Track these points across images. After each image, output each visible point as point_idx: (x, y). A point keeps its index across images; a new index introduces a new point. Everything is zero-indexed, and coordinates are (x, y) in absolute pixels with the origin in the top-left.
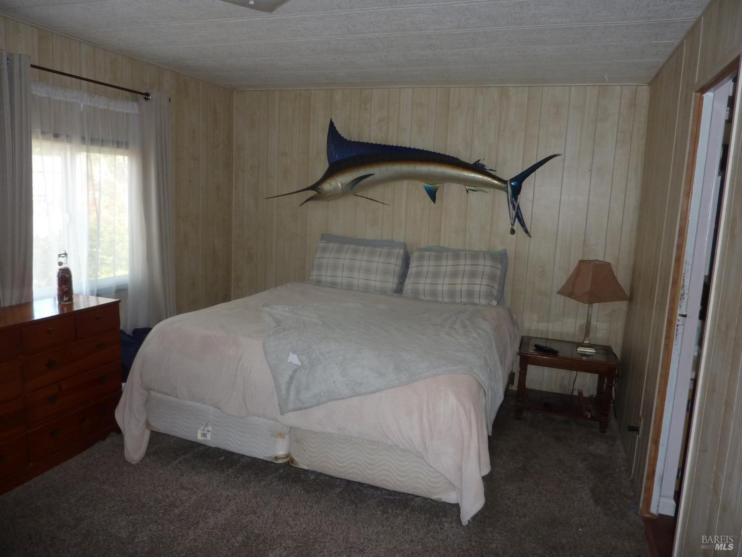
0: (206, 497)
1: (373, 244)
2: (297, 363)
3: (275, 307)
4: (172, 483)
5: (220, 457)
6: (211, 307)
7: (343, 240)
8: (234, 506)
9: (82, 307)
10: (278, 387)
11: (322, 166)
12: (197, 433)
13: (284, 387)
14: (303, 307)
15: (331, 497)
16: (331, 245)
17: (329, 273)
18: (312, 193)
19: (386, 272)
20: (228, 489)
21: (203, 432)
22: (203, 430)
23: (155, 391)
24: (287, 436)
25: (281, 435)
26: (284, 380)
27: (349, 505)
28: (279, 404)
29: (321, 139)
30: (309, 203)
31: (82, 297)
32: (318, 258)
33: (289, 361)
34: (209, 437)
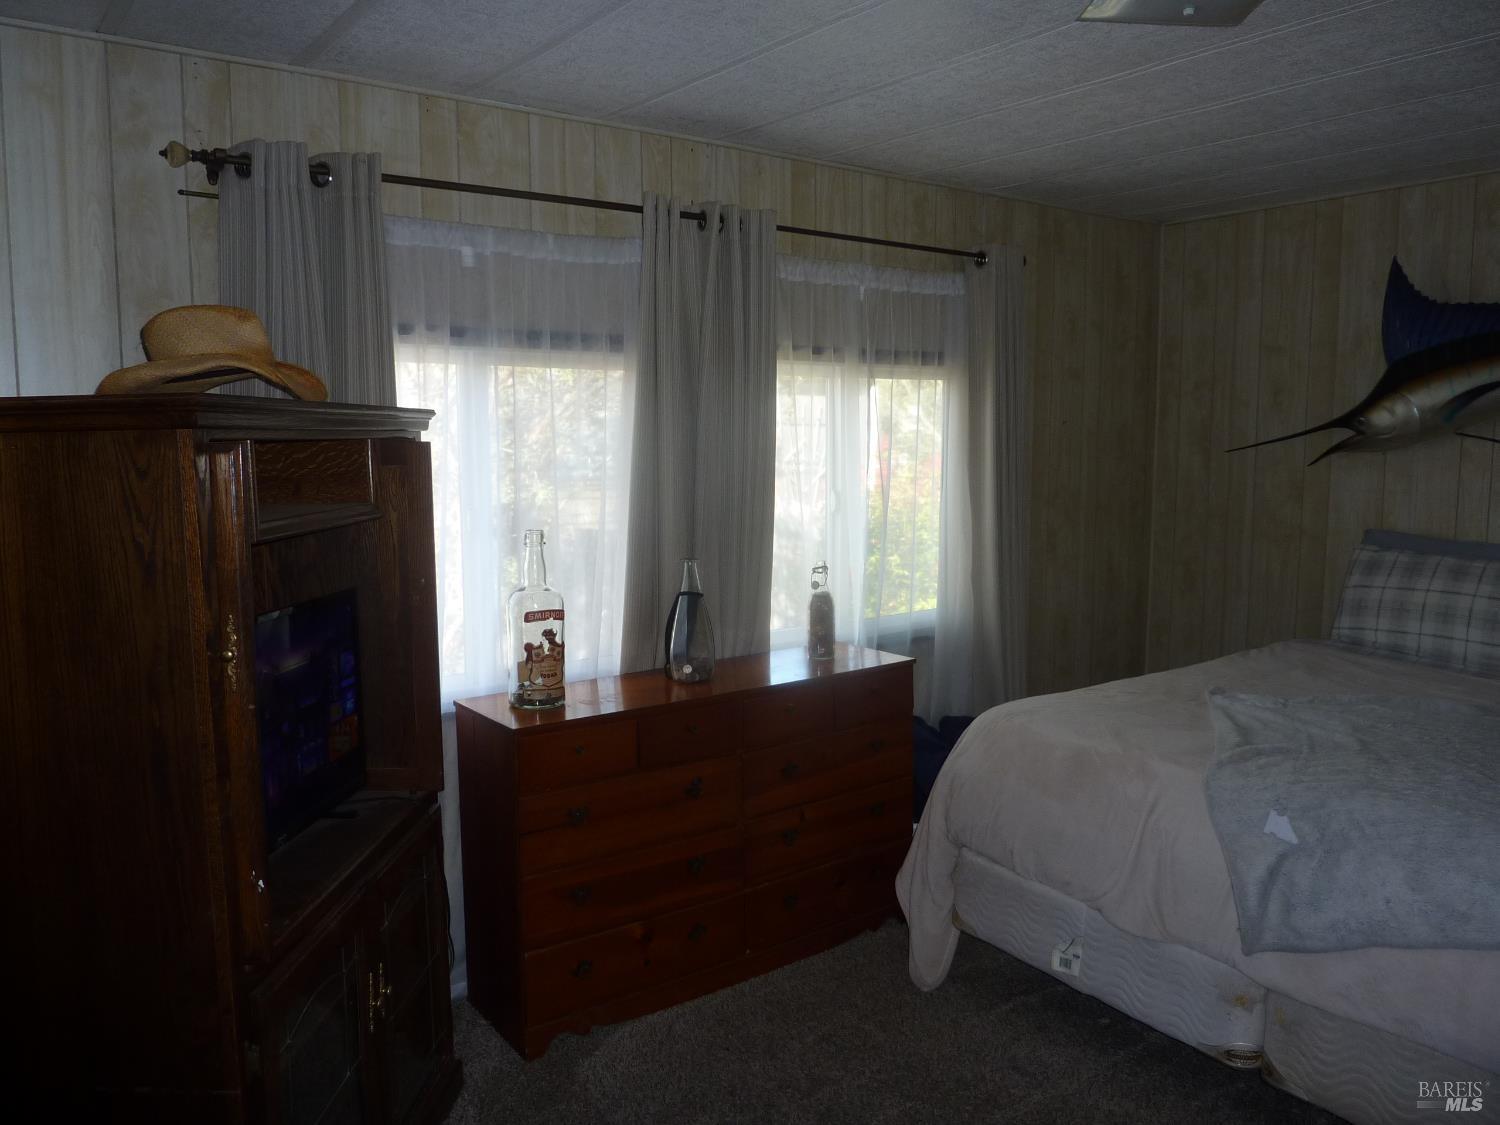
2: (1287, 838)
3: (1242, 696)
4: (996, 1051)
5: (1100, 1018)
7: (1423, 545)
9: (852, 667)
10: (1238, 889)
11: (1371, 368)
12: (1051, 955)
13: (1253, 891)
14: (1311, 702)
16: (1389, 556)
17: (1385, 623)
21: (1063, 955)
22: (1063, 952)
23: (970, 849)
24: (1258, 1008)
25: (1243, 1002)
26: (1255, 871)
28: (1239, 929)
29: (1367, 308)
30: (1334, 456)
31: (851, 650)
32: (1355, 586)
33: (1267, 830)
34: (1076, 969)
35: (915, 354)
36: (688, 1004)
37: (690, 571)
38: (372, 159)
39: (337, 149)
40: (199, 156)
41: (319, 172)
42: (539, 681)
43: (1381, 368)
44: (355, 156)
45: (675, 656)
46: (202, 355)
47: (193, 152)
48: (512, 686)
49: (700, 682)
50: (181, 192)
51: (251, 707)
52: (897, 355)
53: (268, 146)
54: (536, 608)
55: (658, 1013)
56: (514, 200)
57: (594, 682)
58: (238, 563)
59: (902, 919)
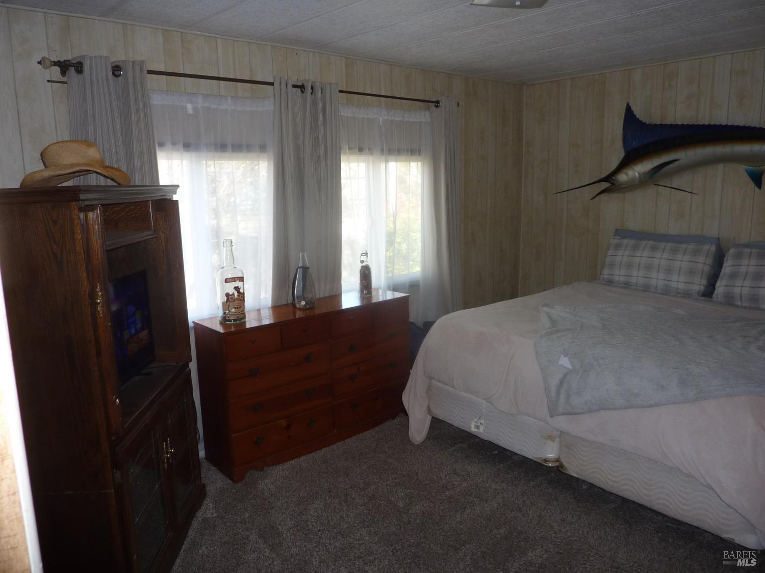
0: (476, 486)
1: (677, 240)
2: (568, 367)
3: (556, 307)
4: (447, 467)
5: (494, 451)
6: (492, 305)
7: (640, 236)
8: (501, 500)
10: (547, 389)
11: (618, 155)
12: (471, 424)
13: (553, 389)
14: (585, 308)
15: (602, 511)
16: (626, 241)
17: (623, 272)
18: (605, 185)
19: (691, 272)
20: (497, 482)
21: (476, 424)
22: (476, 422)
23: (435, 379)
24: (557, 440)
25: (551, 438)
26: (554, 382)
27: (622, 524)
28: (549, 406)
29: (615, 126)
30: (602, 195)
31: (380, 291)
32: (611, 255)
33: (560, 364)
34: (482, 429)
35: (407, 151)
36: (308, 455)
37: (303, 256)
38: (142, 63)
39: (124, 59)
40: (57, 64)
41: (116, 70)
42: (233, 310)
43: (623, 154)
44: (133, 62)
45: (297, 297)
46: (72, 164)
47: (54, 62)
48: (220, 313)
49: (309, 309)
50: (48, 81)
51: (110, 324)
52: (399, 150)
53: (91, 58)
54: (230, 276)
55: (295, 460)
56: (211, 81)
57: (259, 310)
58: (100, 261)
59: (406, 414)
